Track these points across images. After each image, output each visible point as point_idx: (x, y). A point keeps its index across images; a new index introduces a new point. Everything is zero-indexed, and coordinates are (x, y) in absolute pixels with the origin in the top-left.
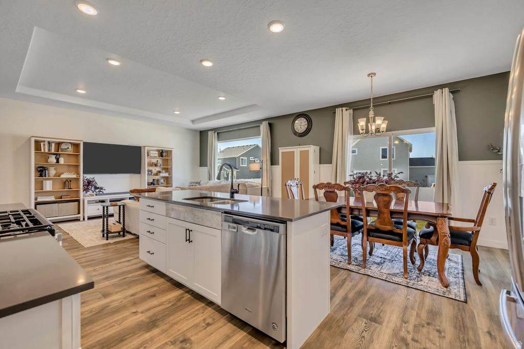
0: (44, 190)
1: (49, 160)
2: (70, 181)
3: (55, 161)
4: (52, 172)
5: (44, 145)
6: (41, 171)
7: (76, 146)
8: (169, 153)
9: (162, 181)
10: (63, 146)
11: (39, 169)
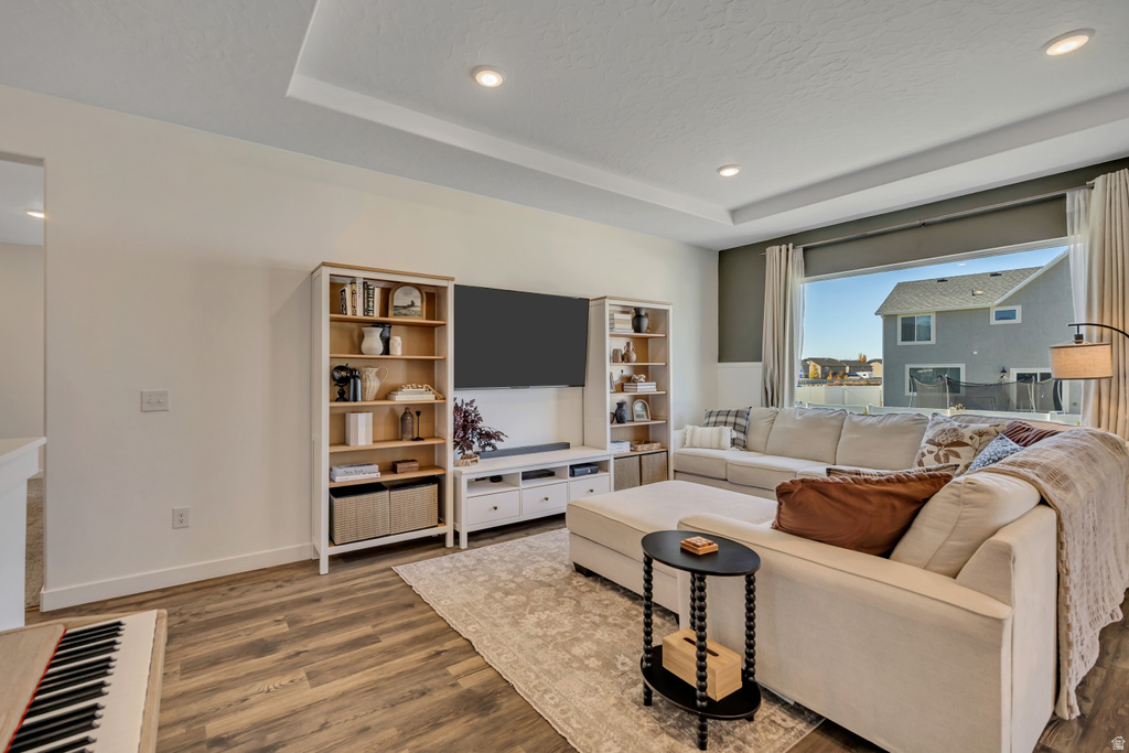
0: (353, 446)
1: (365, 346)
2: (418, 414)
3: (380, 347)
4: (372, 383)
5: (353, 293)
6: (345, 382)
7: (432, 296)
8: (659, 317)
9: (638, 407)
10: (400, 299)
11: (337, 375)
